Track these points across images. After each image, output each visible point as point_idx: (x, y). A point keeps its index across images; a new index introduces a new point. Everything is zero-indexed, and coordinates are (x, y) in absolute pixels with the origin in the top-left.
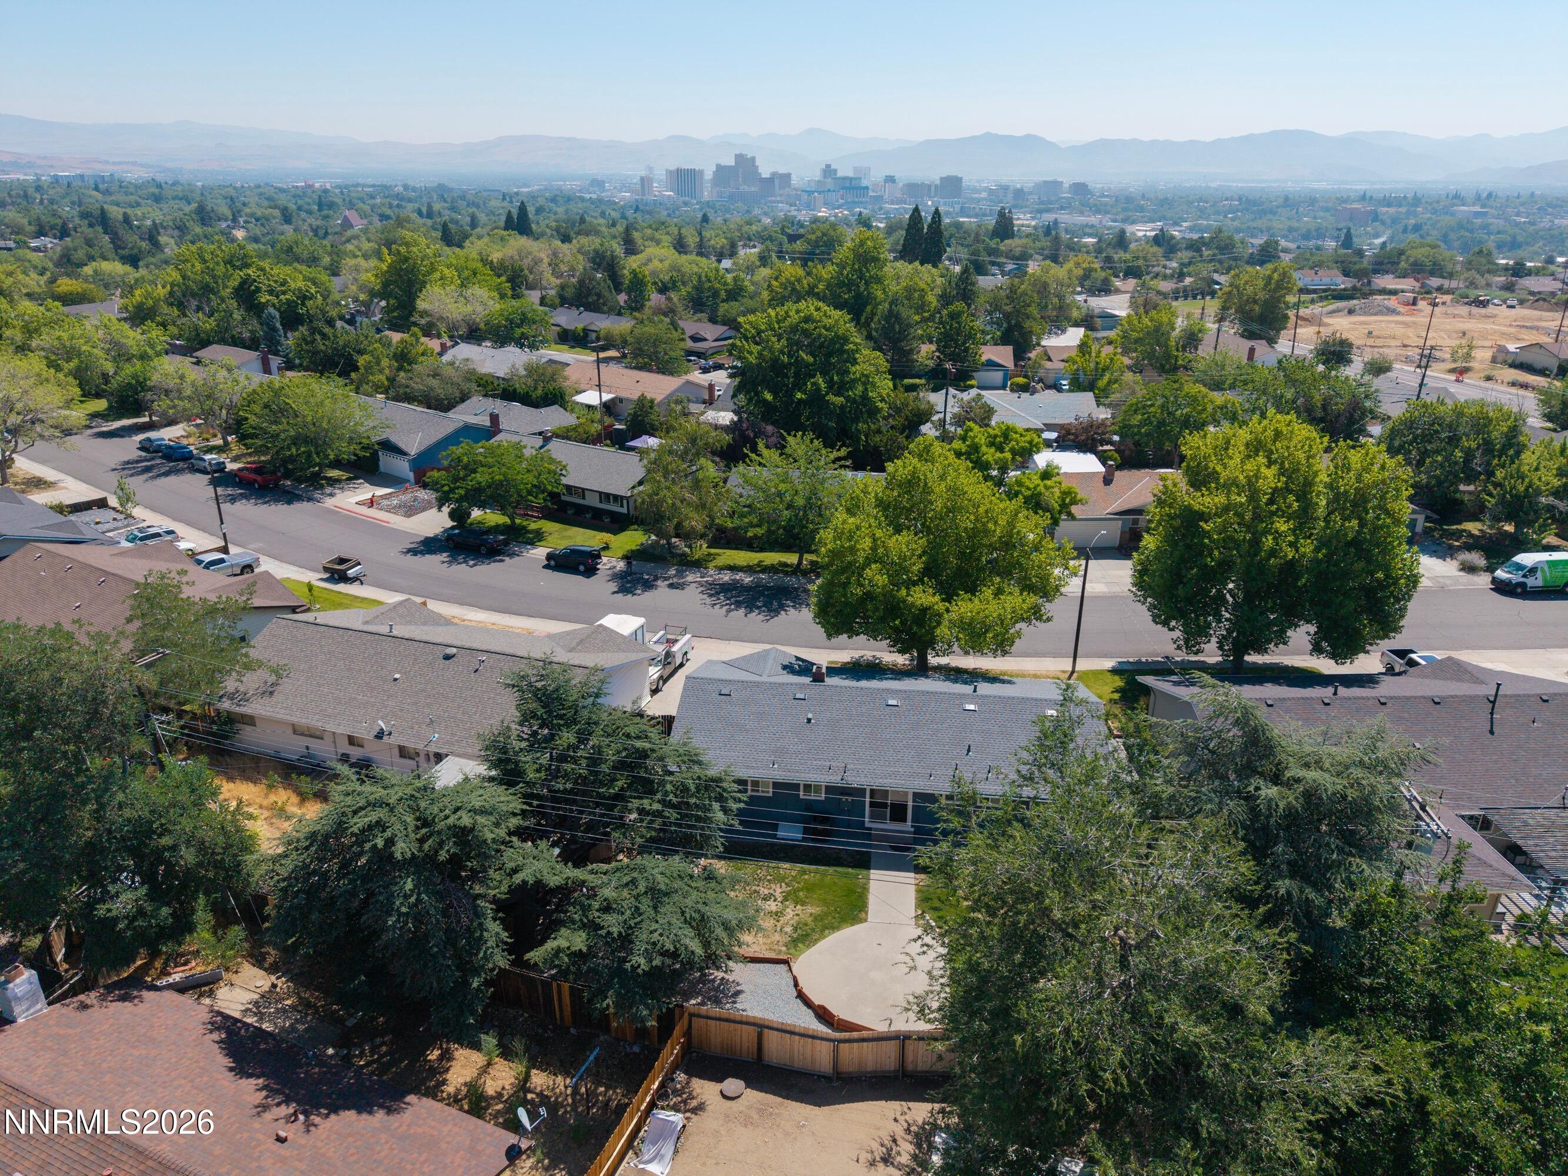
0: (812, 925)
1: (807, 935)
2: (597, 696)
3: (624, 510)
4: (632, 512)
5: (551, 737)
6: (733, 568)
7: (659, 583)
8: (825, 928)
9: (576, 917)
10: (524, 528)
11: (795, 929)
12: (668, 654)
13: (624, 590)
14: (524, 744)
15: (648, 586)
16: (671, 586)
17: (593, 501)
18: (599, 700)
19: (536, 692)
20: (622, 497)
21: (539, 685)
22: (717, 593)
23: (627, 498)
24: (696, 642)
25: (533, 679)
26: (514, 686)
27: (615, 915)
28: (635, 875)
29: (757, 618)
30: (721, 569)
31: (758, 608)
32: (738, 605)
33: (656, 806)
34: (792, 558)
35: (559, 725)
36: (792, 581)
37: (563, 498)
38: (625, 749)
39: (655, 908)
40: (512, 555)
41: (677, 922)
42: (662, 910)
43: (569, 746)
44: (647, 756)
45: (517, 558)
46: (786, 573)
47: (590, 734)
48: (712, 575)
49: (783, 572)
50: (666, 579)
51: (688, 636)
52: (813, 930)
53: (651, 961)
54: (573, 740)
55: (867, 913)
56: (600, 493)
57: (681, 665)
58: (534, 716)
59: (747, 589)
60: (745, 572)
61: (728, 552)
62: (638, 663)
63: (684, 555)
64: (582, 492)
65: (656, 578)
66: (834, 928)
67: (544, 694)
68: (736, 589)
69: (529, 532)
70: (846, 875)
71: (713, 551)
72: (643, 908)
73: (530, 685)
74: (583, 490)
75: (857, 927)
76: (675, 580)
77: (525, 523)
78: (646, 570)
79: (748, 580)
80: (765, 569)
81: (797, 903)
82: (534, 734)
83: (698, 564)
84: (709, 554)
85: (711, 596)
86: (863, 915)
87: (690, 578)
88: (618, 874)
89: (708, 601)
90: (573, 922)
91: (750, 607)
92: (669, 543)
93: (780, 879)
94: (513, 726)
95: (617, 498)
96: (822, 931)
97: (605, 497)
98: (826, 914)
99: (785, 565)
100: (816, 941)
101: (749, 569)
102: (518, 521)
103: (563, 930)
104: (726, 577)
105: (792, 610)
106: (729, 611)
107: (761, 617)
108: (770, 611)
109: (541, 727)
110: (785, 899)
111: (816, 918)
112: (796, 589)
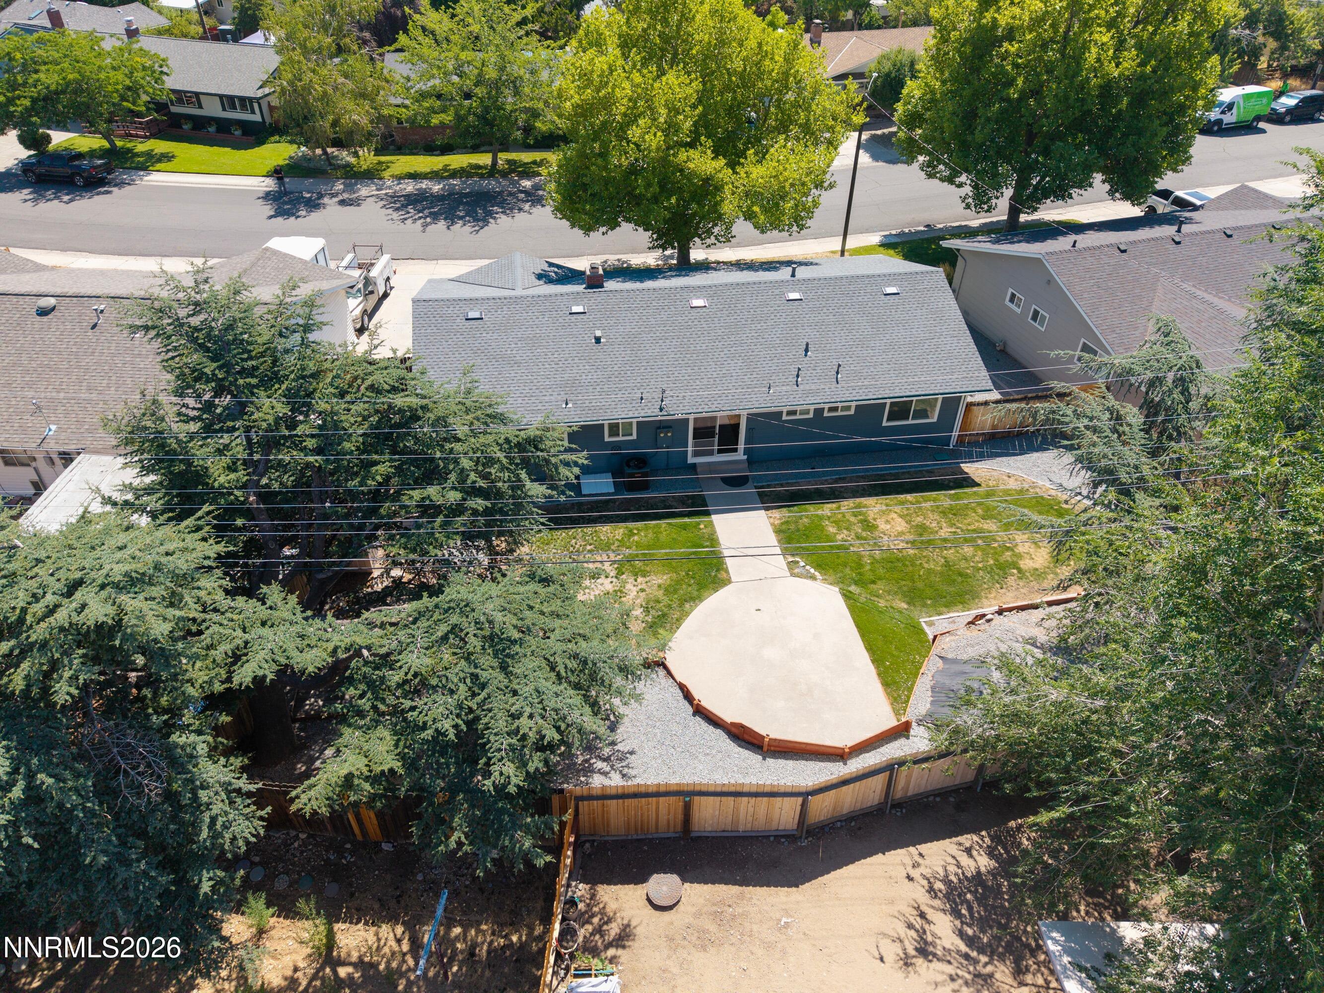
0: (666, 600)
1: (664, 615)
2: (307, 329)
3: (257, 118)
4: (268, 120)
5: (240, 410)
6: (414, 176)
7: (326, 200)
8: (683, 601)
9: (365, 704)
10: (129, 151)
11: (647, 610)
12: (368, 282)
13: (281, 212)
14: (194, 427)
15: (313, 205)
16: (342, 203)
17: (212, 109)
18: (311, 337)
19: (192, 334)
20: (251, 100)
21: (195, 321)
22: (404, 206)
23: (258, 100)
24: (398, 265)
25: (182, 313)
26: (147, 328)
27: (439, 698)
28: (455, 619)
29: (462, 231)
30: (400, 178)
31: (461, 218)
32: (435, 217)
33: (454, 496)
34: (484, 159)
35: (251, 387)
36: (492, 184)
37: (174, 109)
38: (377, 411)
39: (504, 668)
40: (121, 184)
41: (548, 685)
42: (518, 670)
43: (278, 420)
44: (415, 418)
45: (128, 188)
46: (482, 176)
47: (310, 395)
48: (390, 186)
49: (477, 174)
50: (333, 196)
51: (386, 258)
52: (669, 607)
53: (523, 764)
54: (282, 409)
55: (727, 571)
56: (221, 97)
57: (385, 295)
58: (200, 376)
59: (439, 198)
60: (431, 179)
61: (403, 159)
62: (334, 292)
63: (348, 165)
64: (196, 98)
65: (321, 196)
66: (696, 599)
67: (209, 336)
68: (425, 199)
69: (137, 155)
70: (684, 527)
71: (383, 159)
72: (484, 675)
73: (178, 323)
74: (197, 94)
75: (723, 592)
76: (346, 196)
77: (129, 145)
78: (306, 187)
79: (436, 188)
80: (454, 174)
81: (636, 575)
82: (209, 406)
83: (370, 175)
84: (380, 163)
85: (397, 209)
86: (723, 575)
87: (364, 191)
88: (423, 623)
89: (395, 215)
90: (361, 714)
91: (451, 218)
92: (325, 153)
93: (606, 547)
94: (163, 398)
95: (245, 102)
96: (681, 605)
97: (229, 101)
98: (679, 582)
99: (478, 167)
100: (679, 621)
101: (434, 176)
102: (119, 143)
103: (347, 731)
104: (410, 187)
105: (503, 217)
106: (425, 225)
107: (468, 228)
108: (476, 220)
109: (218, 393)
110: (620, 572)
111: (669, 590)
112: (500, 193)
